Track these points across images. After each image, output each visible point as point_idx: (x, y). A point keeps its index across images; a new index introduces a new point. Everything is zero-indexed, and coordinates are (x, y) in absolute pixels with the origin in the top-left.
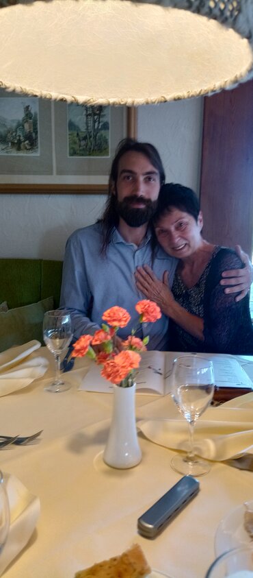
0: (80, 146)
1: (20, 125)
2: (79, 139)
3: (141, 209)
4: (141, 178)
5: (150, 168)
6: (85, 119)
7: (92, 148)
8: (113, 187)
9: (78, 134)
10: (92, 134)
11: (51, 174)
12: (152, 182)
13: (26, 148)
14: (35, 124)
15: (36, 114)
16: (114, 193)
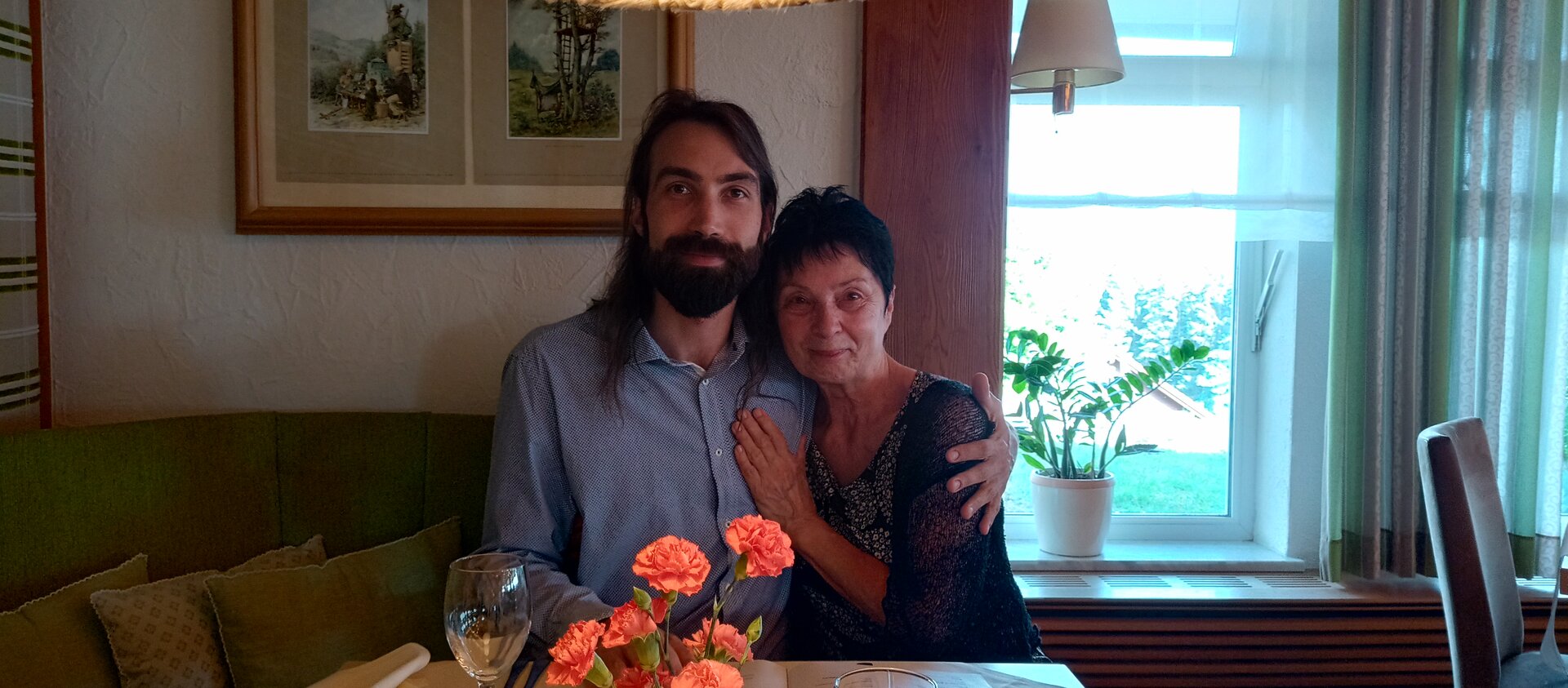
0: (540, 110)
1: (376, 56)
2: (538, 93)
3: (714, 269)
4: (714, 190)
5: (736, 165)
6: (555, 43)
7: (574, 116)
8: (637, 213)
9: (534, 80)
10: (573, 80)
11: (462, 182)
12: (742, 200)
13: (391, 115)
14: (417, 53)
15: (420, 27)
16: (639, 229)
